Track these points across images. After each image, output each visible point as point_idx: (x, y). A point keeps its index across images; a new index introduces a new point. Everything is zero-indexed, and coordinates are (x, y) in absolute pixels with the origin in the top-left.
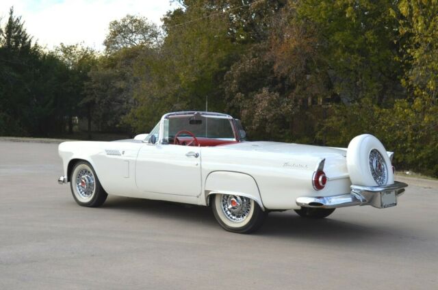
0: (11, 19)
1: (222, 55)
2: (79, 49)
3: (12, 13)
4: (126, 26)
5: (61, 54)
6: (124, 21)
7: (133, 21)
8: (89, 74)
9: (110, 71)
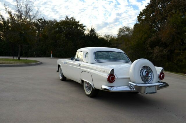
0: (92, 28)
1: (146, 36)
2: (110, 36)
3: (92, 27)
4: (123, 29)
5: (105, 37)
6: (123, 28)
7: (126, 28)
8: (111, 43)
9: (117, 42)
